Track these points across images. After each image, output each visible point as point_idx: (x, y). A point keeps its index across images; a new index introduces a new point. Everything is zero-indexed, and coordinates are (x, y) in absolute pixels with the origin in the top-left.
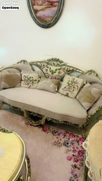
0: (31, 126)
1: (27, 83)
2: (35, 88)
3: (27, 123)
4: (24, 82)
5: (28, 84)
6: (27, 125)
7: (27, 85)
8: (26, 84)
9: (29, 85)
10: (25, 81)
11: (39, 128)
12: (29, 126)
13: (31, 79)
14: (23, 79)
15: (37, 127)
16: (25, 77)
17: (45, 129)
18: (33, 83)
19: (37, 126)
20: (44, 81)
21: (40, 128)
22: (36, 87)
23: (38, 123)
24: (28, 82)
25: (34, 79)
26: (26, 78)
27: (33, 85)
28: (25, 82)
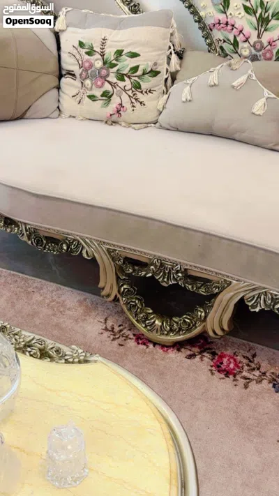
0: (142, 347)
1: (98, 93)
2: (147, 124)
3: (117, 329)
4: (77, 83)
5: (107, 96)
6: (116, 342)
7: (100, 103)
8: (92, 97)
9: (115, 101)
10: (87, 77)
11: (190, 357)
12: (132, 343)
13: (126, 64)
14: (69, 63)
15: (179, 350)
16: (83, 51)
17: (225, 360)
18: (137, 87)
19: (178, 346)
20: (213, 78)
21: (198, 358)
22: (154, 119)
23: (189, 330)
24: (107, 87)
25: (144, 63)
26: (92, 58)
27: (137, 104)
28: (88, 82)
